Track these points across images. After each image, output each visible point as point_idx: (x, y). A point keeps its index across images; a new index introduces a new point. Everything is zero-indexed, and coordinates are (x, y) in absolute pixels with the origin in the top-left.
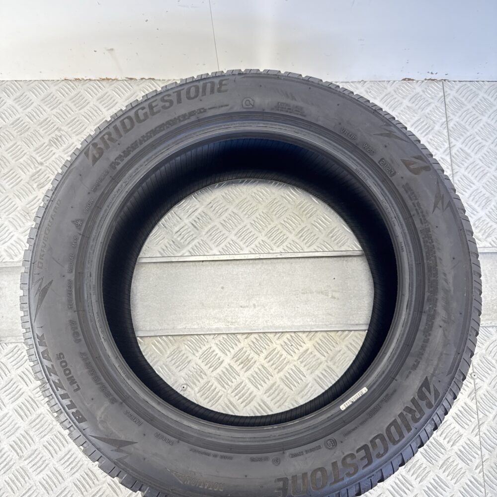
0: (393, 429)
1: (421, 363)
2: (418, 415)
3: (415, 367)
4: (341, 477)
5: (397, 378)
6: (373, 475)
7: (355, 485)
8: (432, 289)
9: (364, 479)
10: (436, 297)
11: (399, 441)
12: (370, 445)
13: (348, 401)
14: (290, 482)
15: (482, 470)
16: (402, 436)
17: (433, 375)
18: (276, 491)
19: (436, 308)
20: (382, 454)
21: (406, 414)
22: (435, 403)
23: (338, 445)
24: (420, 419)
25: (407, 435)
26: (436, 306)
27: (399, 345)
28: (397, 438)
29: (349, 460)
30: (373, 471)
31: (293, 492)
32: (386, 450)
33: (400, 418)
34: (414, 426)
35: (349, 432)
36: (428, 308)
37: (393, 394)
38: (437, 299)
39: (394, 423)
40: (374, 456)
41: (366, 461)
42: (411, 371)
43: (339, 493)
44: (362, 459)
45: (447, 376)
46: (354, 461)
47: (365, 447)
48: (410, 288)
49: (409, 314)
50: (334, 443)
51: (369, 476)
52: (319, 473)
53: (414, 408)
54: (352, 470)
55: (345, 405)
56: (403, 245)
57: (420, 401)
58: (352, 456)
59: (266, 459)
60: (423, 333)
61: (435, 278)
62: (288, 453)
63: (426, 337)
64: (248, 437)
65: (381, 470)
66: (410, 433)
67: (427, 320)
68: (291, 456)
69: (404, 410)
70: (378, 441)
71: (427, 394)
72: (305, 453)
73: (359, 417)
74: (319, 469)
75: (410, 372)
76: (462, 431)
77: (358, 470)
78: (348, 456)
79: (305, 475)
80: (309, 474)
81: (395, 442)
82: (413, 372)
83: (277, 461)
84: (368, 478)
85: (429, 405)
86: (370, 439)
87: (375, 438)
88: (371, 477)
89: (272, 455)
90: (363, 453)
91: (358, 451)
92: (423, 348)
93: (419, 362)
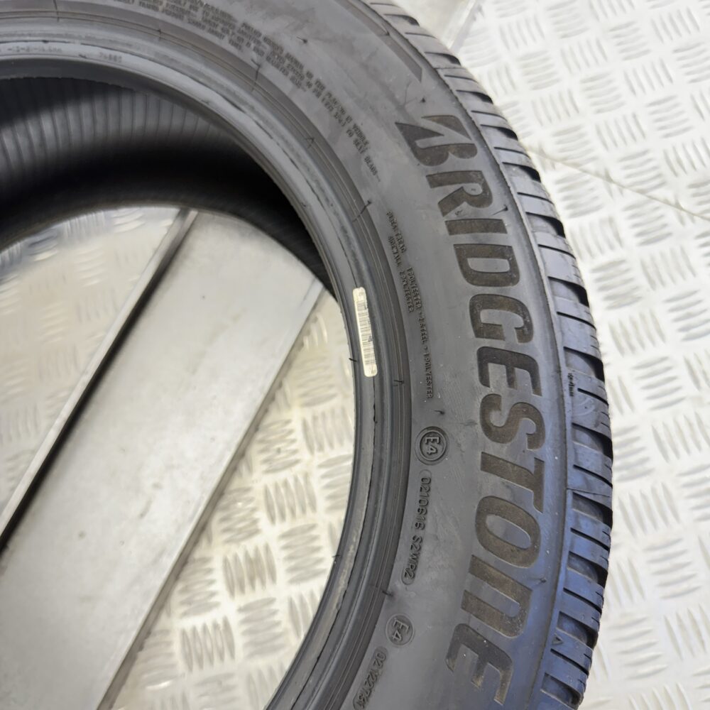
0: (476, 264)
1: (359, 125)
2: (475, 189)
3: (361, 142)
4: (531, 464)
5: (365, 199)
6: (570, 377)
7: (575, 439)
8: (221, 25)
9: (568, 407)
10: (238, 25)
11: (513, 264)
12: (486, 342)
13: (362, 348)
14: (474, 623)
15: (691, 215)
16: (504, 252)
17: (401, 108)
18: (479, 683)
19: (260, 35)
20: (525, 322)
21: (457, 213)
22: (468, 136)
23: (444, 427)
24: (486, 187)
25: (510, 237)
26: (258, 33)
27: (304, 164)
28: (504, 265)
29: (497, 419)
30: (558, 370)
31: (505, 631)
32: (519, 307)
33: (457, 233)
34: (494, 210)
35: (429, 380)
36: (254, 55)
37: (394, 225)
38: (245, 25)
39: (463, 253)
40: (520, 348)
41: (522, 375)
42: (366, 154)
43: (575, 495)
44: (511, 382)
45: (420, 80)
46: (506, 404)
47: (485, 357)
48: (201, 80)
49: (252, 108)
50: (435, 434)
51: (566, 387)
52: (491, 520)
53: (451, 189)
54: (528, 425)
55: (368, 363)
56: (107, 52)
57: (442, 165)
58: (490, 403)
59: (380, 658)
60: (300, 90)
61: (201, 10)
62: (397, 584)
63: (309, 85)
64: (306, 675)
65: (566, 349)
66: (509, 229)
67: (277, 66)
68: (408, 579)
69: (444, 214)
70: (485, 316)
71: (436, 141)
72: (420, 533)
73: (407, 335)
74: (481, 514)
75: (368, 160)
76: (603, 214)
77: (535, 408)
78: (484, 414)
79: (476, 568)
80: (481, 552)
81: (511, 277)
82: (370, 152)
83: (401, 629)
84: (572, 394)
85: (466, 150)
86: (471, 333)
87: (474, 318)
88: (572, 385)
89: (381, 635)
90: (496, 372)
91: (485, 380)
92: (331, 103)
93: (355, 127)
